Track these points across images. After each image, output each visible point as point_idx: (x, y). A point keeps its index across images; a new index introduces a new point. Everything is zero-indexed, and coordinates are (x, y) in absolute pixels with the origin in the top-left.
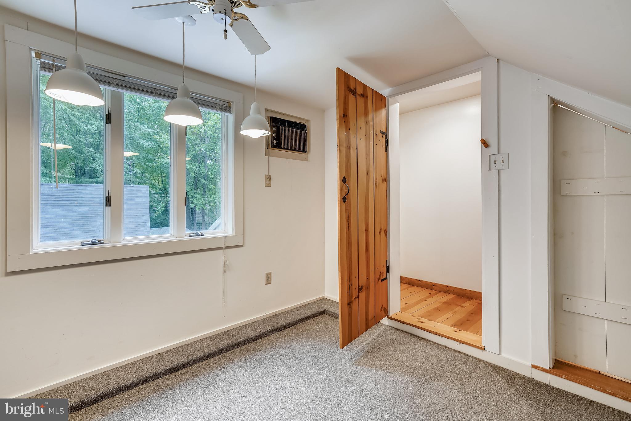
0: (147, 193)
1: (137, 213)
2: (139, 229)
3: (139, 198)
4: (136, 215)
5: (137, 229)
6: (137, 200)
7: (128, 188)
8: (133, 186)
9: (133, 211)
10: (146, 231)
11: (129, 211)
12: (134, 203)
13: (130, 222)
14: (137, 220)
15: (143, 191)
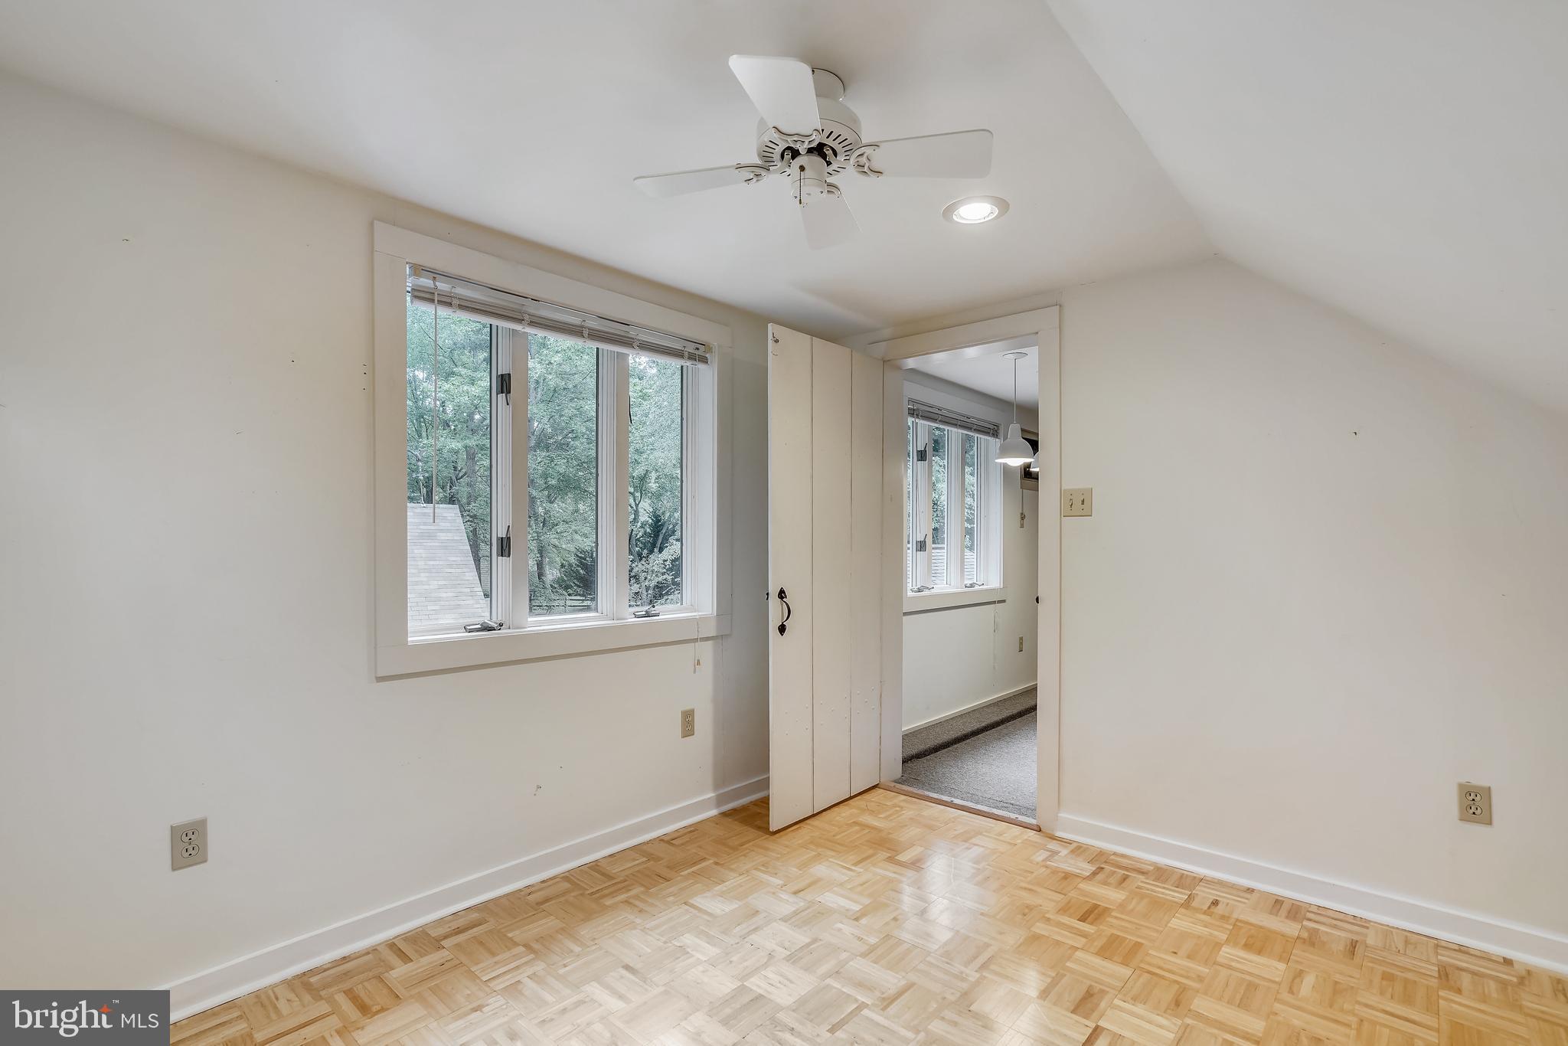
0: (458, 521)
1: (450, 566)
2: (462, 603)
3: (444, 534)
4: (450, 570)
5: (459, 603)
6: (443, 538)
7: (418, 510)
8: (425, 505)
9: (441, 563)
10: (478, 606)
11: (432, 563)
12: (437, 544)
13: (440, 588)
14: (455, 582)
15: (449, 518)
